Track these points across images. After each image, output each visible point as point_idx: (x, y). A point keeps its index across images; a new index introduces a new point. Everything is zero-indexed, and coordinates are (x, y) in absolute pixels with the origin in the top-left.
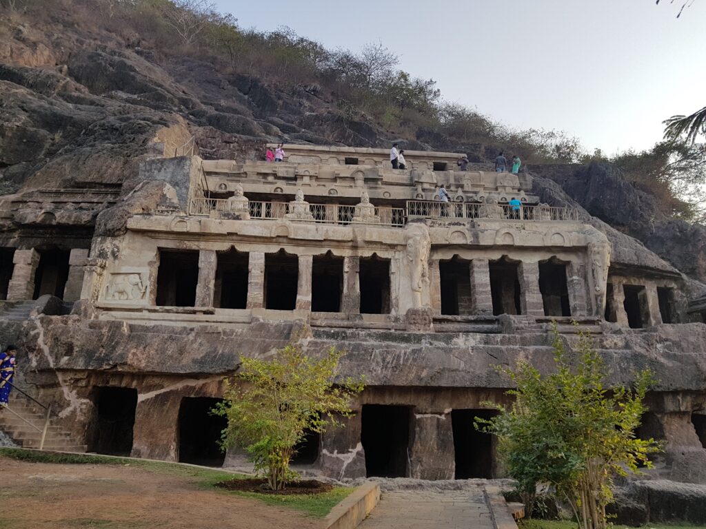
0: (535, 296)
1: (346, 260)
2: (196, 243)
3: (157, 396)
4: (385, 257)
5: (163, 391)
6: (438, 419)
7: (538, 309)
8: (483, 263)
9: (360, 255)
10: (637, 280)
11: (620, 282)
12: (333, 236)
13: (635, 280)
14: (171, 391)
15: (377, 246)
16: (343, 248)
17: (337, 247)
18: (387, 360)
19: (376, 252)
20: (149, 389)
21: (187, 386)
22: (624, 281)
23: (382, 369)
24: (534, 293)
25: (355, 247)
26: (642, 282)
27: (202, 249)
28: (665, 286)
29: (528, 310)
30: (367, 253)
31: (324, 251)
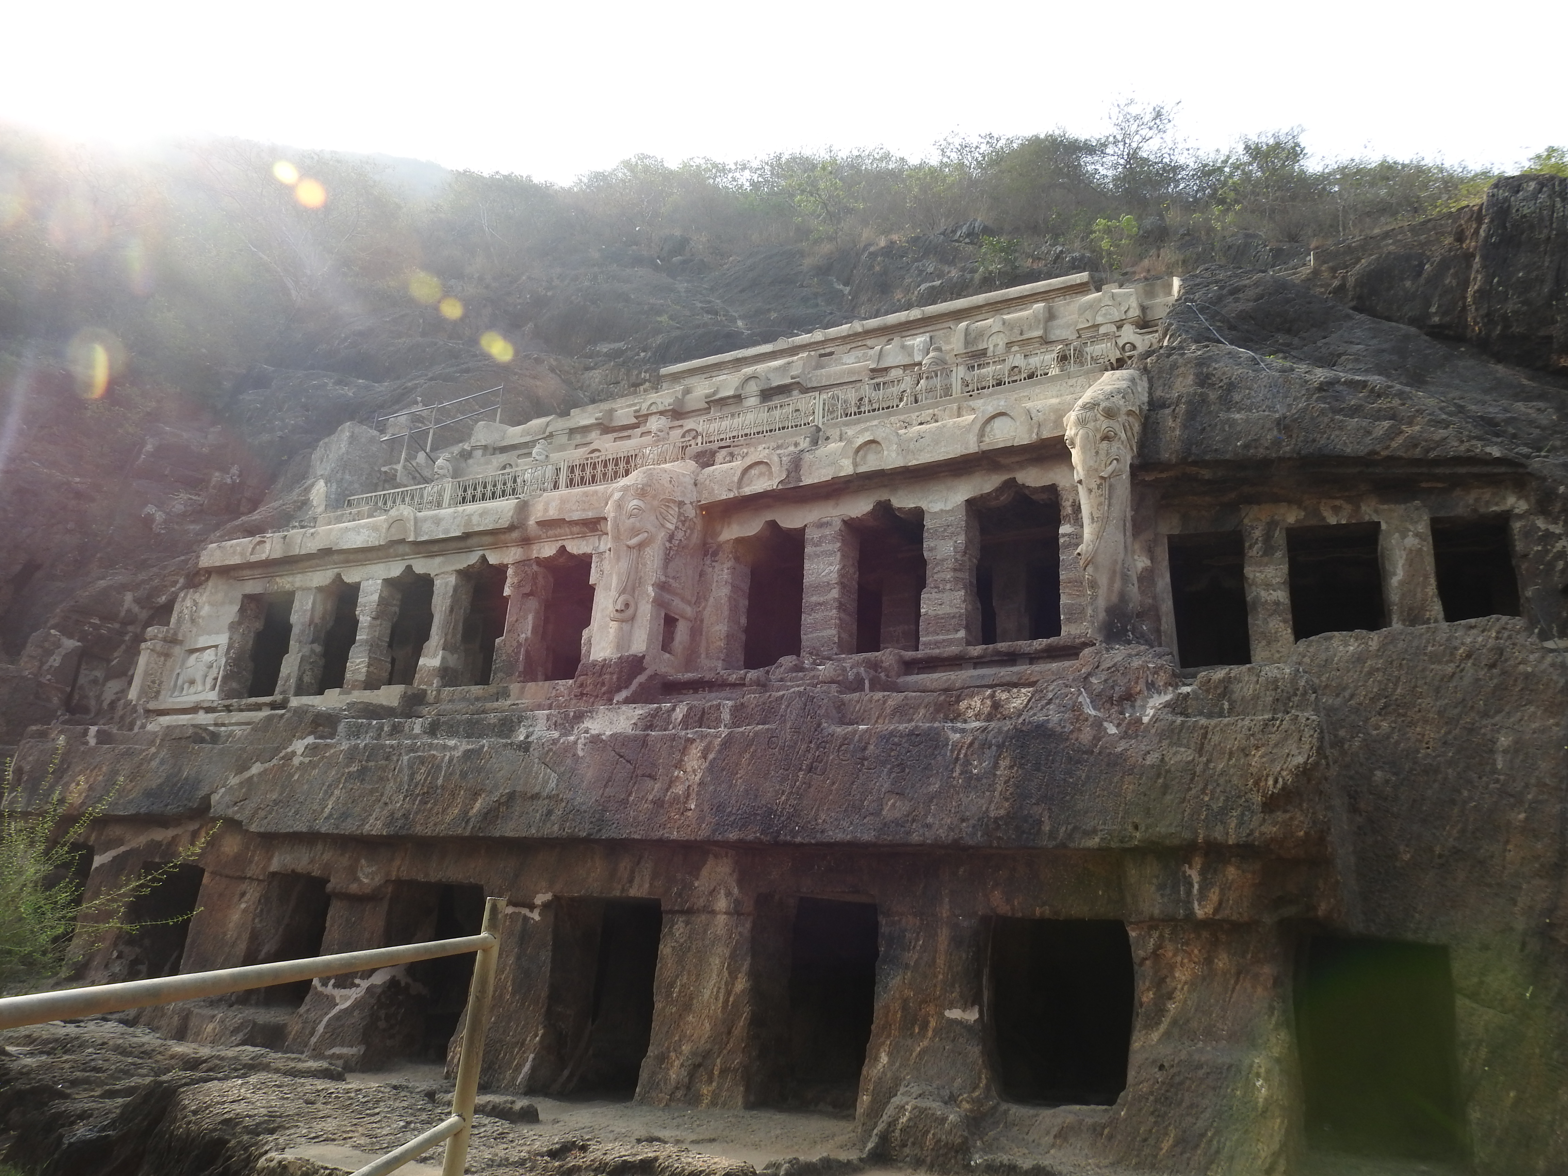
0: (946, 597)
1: (510, 572)
2: (290, 579)
3: (115, 858)
4: (581, 552)
5: (122, 849)
6: (526, 919)
7: (948, 632)
8: (827, 531)
9: (535, 555)
10: (1348, 508)
11: (1272, 525)
12: (479, 525)
13: (1336, 510)
14: (131, 850)
15: (562, 531)
16: (506, 545)
17: (495, 546)
18: (418, 777)
19: (565, 543)
20: (107, 846)
21: (152, 840)
22: (1292, 517)
23: (406, 797)
24: (943, 591)
25: (526, 541)
26: (1369, 511)
27: (298, 589)
28: (1475, 511)
29: (923, 639)
30: (548, 550)
31: (473, 559)
